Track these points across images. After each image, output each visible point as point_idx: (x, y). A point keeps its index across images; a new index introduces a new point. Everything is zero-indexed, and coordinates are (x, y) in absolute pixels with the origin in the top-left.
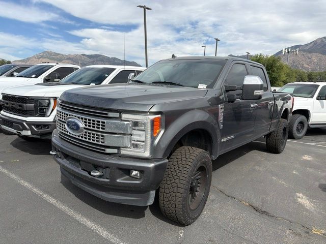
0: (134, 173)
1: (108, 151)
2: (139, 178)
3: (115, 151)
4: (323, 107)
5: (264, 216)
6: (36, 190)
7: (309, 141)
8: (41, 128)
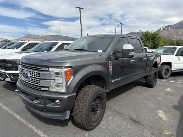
0: (57, 101)
1: (43, 89)
2: (59, 104)
3: (47, 89)
4: (179, 60)
5: (137, 124)
6: (10, 111)
7: (172, 80)
8: (16, 77)
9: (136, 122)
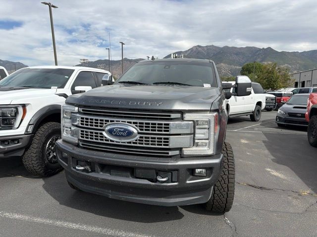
1: (171, 153)
2: (205, 175)
3: (177, 152)
9: (261, 188)
